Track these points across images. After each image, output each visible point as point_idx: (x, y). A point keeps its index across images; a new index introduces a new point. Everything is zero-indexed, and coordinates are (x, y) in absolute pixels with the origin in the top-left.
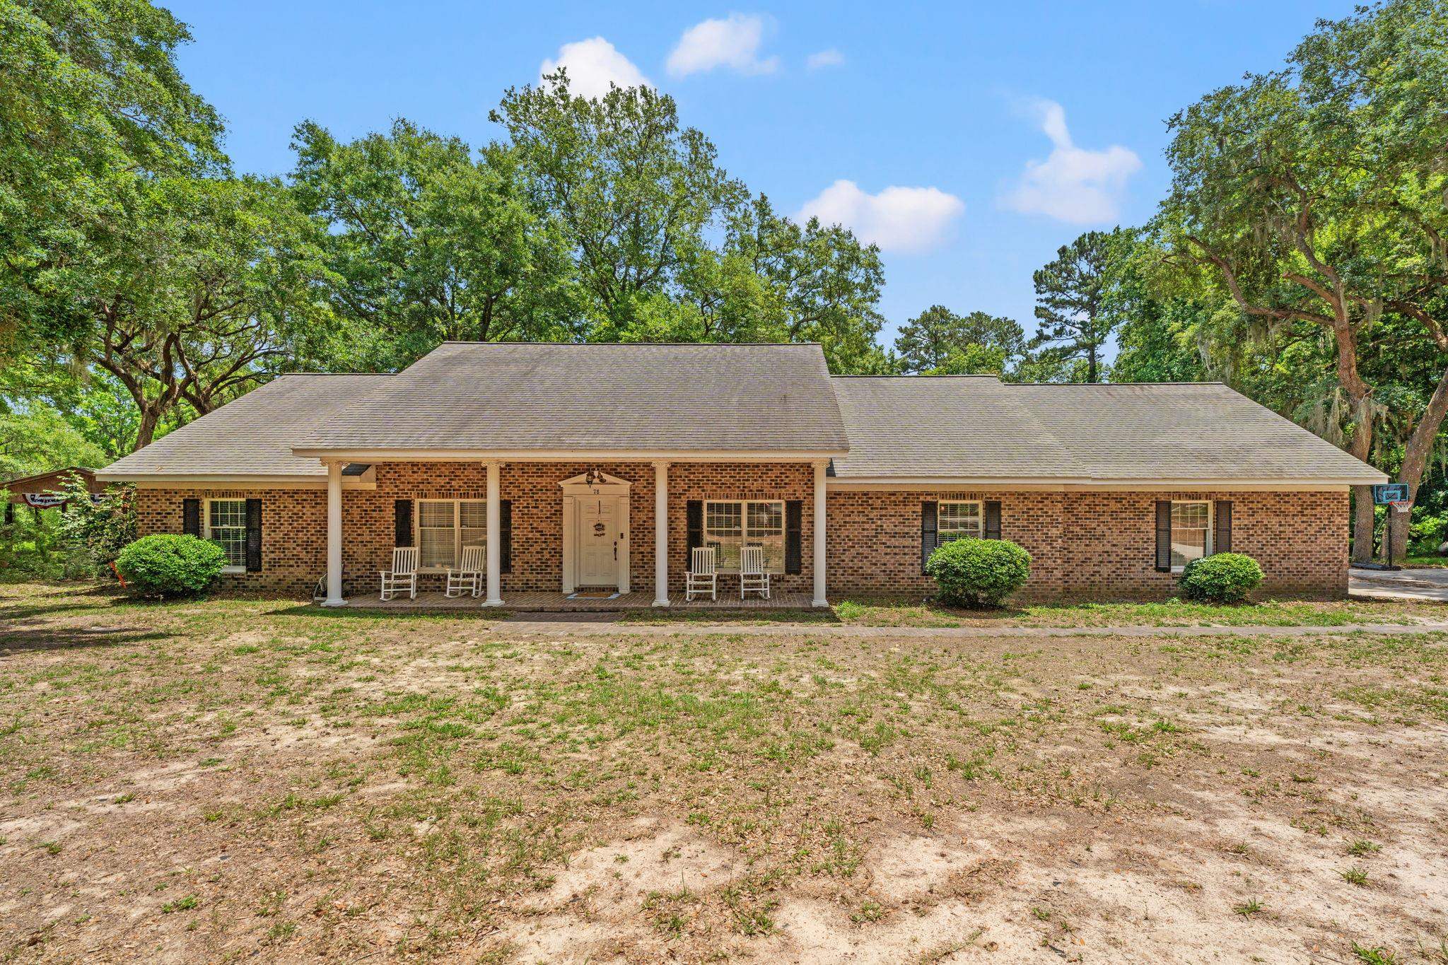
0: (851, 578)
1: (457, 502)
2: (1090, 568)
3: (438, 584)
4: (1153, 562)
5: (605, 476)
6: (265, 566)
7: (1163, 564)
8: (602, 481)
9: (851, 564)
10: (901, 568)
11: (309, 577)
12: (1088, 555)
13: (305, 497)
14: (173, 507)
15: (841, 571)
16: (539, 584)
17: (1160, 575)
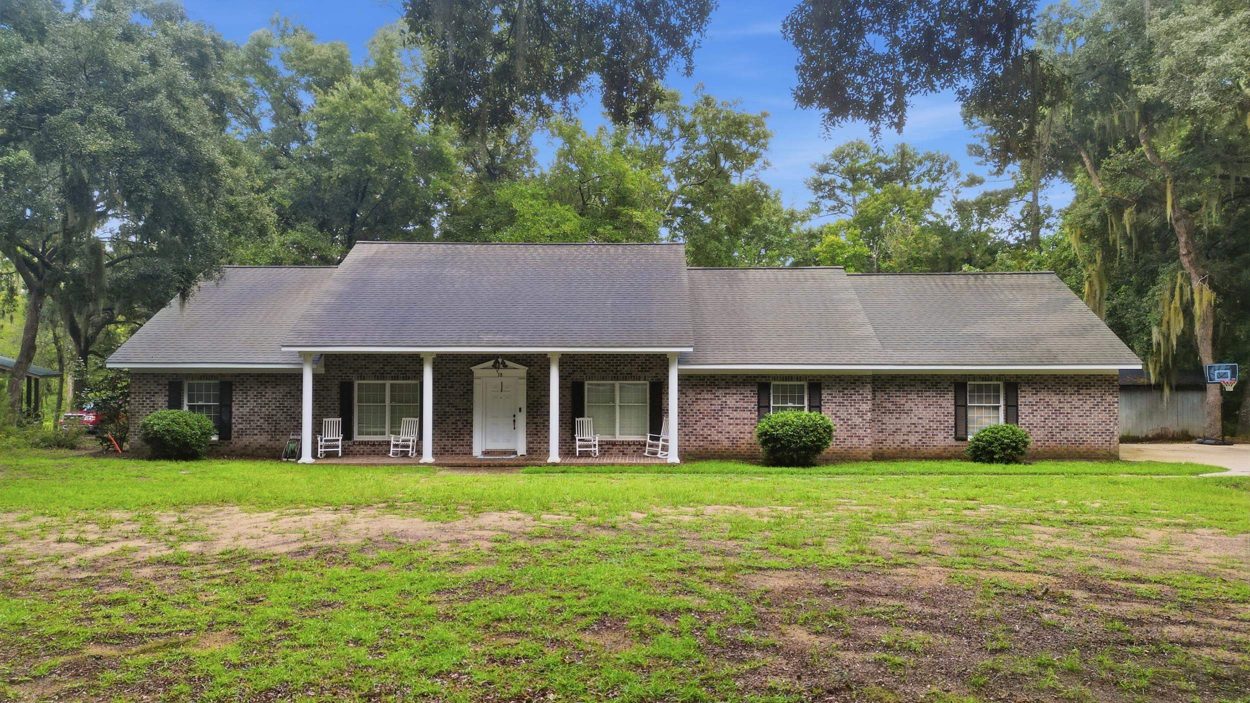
0: (702, 443)
1: (388, 383)
2: (900, 437)
3: (373, 448)
4: (952, 432)
5: (507, 363)
6: (234, 435)
7: (961, 434)
8: (505, 366)
9: (701, 432)
10: (742, 436)
11: (270, 443)
12: (899, 426)
13: (267, 379)
14: (160, 387)
15: (694, 438)
16: (454, 448)
17: (957, 443)
